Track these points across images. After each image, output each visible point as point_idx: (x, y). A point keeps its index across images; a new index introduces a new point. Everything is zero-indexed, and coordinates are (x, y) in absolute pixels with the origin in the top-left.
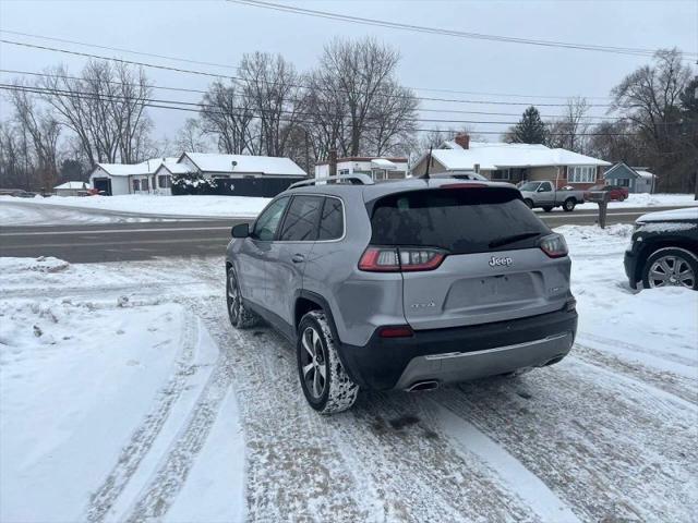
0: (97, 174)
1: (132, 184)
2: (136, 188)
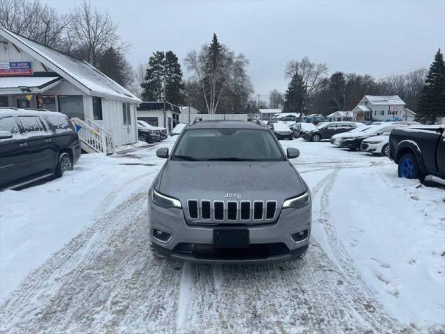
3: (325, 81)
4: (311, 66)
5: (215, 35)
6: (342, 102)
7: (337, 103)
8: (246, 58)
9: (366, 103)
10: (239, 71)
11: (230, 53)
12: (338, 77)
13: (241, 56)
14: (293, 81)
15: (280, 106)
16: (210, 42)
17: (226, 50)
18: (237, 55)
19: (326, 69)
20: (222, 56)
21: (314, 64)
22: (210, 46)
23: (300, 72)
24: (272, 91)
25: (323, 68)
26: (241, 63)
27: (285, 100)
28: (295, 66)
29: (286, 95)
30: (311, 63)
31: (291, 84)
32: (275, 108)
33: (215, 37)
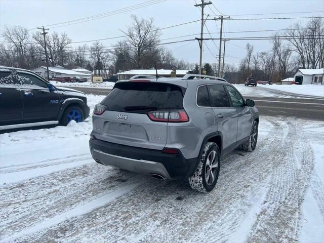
0: (298, 74)
1: (314, 79)
2: (316, 81)
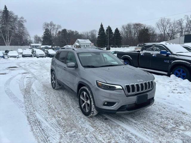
3: (59, 32)
4: (54, 25)
5: (5, 6)
6: (67, 42)
7: (66, 41)
8: (24, 19)
9: (78, 42)
10: (21, 25)
11: (16, 16)
12: (64, 31)
13: (22, 18)
14: (45, 31)
15: (39, 42)
16: (3, 9)
17: (13, 14)
18: (19, 17)
19: (61, 27)
20: (11, 17)
21: (55, 25)
22: (3, 11)
23: (49, 28)
24: (35, 35)
25: (59, 27)
26: (22, 21)
27: (42, 40)
28: (47, 25)
29: (43, 38)
30: (54, 24)
31: (45, 32)
32: (37, 43)
33: (5, 7)
